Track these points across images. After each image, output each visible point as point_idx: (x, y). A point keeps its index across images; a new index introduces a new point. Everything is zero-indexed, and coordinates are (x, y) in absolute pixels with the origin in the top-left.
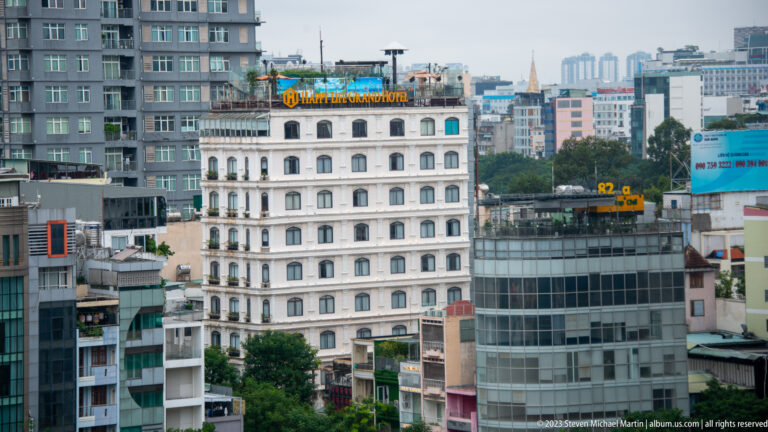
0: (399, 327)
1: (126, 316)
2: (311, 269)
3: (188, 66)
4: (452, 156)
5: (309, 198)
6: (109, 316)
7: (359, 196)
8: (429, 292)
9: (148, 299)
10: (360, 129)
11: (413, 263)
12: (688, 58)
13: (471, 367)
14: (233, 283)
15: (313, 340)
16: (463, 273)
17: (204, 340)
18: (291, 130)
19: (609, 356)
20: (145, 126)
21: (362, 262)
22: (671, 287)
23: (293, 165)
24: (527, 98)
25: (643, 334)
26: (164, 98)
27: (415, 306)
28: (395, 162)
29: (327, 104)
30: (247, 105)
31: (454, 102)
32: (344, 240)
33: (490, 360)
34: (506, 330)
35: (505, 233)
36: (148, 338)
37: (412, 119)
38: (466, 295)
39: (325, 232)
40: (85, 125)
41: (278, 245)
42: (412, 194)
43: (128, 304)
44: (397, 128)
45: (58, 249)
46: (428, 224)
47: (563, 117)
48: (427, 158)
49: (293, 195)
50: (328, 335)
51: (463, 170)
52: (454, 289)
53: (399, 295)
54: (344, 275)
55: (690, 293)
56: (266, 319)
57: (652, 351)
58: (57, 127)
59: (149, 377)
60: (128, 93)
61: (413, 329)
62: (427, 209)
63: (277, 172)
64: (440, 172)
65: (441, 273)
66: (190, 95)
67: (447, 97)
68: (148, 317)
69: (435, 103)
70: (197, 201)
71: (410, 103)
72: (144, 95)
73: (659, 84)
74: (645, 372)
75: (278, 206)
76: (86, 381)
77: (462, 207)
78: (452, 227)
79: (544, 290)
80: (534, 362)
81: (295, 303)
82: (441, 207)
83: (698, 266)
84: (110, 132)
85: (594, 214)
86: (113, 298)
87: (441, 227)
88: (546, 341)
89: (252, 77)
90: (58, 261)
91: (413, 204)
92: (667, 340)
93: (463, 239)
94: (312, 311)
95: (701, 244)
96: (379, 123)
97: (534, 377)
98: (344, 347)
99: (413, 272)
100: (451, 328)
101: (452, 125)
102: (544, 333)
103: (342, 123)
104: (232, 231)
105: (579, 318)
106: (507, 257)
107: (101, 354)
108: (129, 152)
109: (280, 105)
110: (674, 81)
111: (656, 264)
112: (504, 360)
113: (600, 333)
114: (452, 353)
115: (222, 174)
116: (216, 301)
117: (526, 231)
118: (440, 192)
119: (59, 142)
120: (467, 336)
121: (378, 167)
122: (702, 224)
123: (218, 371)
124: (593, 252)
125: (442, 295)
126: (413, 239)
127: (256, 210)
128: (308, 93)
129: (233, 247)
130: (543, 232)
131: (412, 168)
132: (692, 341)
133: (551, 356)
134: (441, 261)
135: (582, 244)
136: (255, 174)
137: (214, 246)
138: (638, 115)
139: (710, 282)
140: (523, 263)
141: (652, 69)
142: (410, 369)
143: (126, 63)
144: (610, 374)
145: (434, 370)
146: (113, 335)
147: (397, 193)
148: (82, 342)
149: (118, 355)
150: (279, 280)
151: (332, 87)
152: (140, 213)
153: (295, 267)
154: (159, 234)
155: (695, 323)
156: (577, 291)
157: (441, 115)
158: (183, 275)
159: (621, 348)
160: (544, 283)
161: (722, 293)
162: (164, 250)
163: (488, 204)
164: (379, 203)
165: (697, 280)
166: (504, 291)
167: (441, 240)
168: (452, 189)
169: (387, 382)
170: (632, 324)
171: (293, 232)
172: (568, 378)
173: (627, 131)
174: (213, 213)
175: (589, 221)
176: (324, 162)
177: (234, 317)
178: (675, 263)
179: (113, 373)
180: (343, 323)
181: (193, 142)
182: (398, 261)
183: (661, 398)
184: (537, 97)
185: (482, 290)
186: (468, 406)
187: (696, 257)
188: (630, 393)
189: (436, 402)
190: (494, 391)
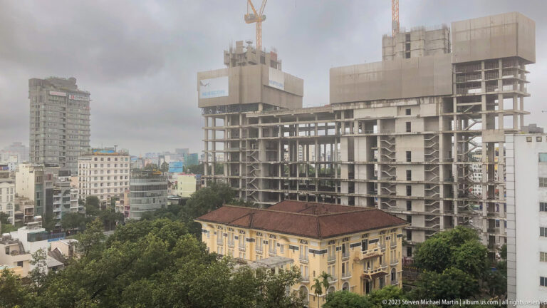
0: (116, 195)
1: (63, 192)
2: (99, 185)
3: (76, 148)
4: (126, 165)
5: (99, 172)
6: (60, 192)
7: (108, 172)
8: (121, 189)
9: (67, 188)
10: (109, 159)
11: (119, 184)
13: (129, 202)
14: (84, 187)
15: (99, 197)
16: (128, 185)
17: (78, 197)
18: (96, 159)
19: (154, 199)
20: (67, 159)
21: (109, 184)
22: (165, 187)
23: (96, 166)
25: (160, 195)
26: (71, 154)
27: (118, 191)
28: (115, 166)
29: (103, 155)
30: (87, 155)
32: (105, 180)
33: (133, 200)
34: (136, 195)
35: (136, 178)
36: (67, 196)
37: (119, 158)
38: (128, 189)
39: (102, 178)
40: (55, 158)
41: (93, 180)
42: (119, 171)
43: (63, 190)
44: (116, 159)
45: (50, 179)
46: (121, 177)
48: (122, 165)
49: (96, 171)
50: (102, 197)
51: (128, 168)
52: (126, 189)
53: (116, 190)
54: (105, 186)
55: (168, 189)
56: (90, 194)
57: (161, 198)
58: (50, 159)
59: (67, 203)
60: (64, 153)
61: (118, 195)
62: (121, 174)
63: (93, 167)
64: (124, 167)
65: (124, 185)
66: (76, 154)
67: (126, 154)
68: (68, 192)
69: (124, 155)
70: (77, 173)
71: (119, 155)
72: (67, 153)
73: (163, 157)
74: (160, 202)
75: (93, 173)
76: (55, 203)
77: (128, 174)
78: (126, 177)
79: (143, 188)
81: (96, 191)
82: (124, 174)
83: (170, 184)
84: (60, 160)
85: (152, 174)
86: (60, 188)
87: (124, 177)
88: (143, 197)
89: (89, 150)
90: (50, 181)
91: (119, 173)
92: (164, 196)
93: (128, 180)
94: (99, 192)
95: (171, 181)
96: (113, 159)
97: (140, 203)
98: (105, 199)
99: (118, 185)
100: (126, 195)
101: (126, 159)
102: (143, 195)
103: (106, 158)
104: (84, 178)
105: (149, 193)
106: (136, 182)
107: (58, 199)
108: (64, 164)
109: (94, 155)
110: (165, 157)
111: (163, 183)
112: (135, 200)
113: (153, 195)
114: (126, 199)
115: (82, 167)
116: (80, 191)
117: (140, 177)
118: (124, 171)
119: (50, 161)
120: (128, 196)
121: (112, 166)
122: (171, 177)
123: (81, 202)
124: (152, 181)
125: (124, 189)
126: (119, 180)
127: (88, 174)
128: (99, 153)
129: (84, 181)
130: (143, 178)
131: (119, 167)
132: (168, 197)
133: (144, 199)
134: (124, 184)
135: (150, 180)
136: (89, 167)
137: (80, 180)
138: (159, 162)
139: (172, 187)
140: (138, 183)
142: (118, 202)
143: (64, 148)
144: (154, 202)
145: (122, 202)
146: (60, 195)
147: (116, 171)
148: (54, 196)
149: (61, 199)
150: (93, 186)
151: (104, 152)
152: (65, 173)
153: (96, 184)
154: (70, 178)
155: (169, 194)
156: (149, 188)
157: (124, 157)
158: (74, 186)
159: (156, 198)
160: (143, 186)
161: (174, 189)
162: (71, 180)
163: (133, 174)
164: (112, 173)
165: (169, 187)
166: (136, 188)
167: (124, 180)
168: (126, 171)
169: (113, 204)
170: (158, 193)
171: (96, 178)
172: (147, 203)
174: (80, 174)
175: (152, 176)
176: (102, 165)
177: (84, 193)
178: (166, 183)
179: (60, 202)
180: (105, 195)
181: (77, 162)
182: (116, 183)
183: (163, 206)
184: (142, 159)
185: (132, 188)
186: (128, 208)
187: (169, 182)
188: (157, 205)
189: (122, 208)
190: (133, 205)
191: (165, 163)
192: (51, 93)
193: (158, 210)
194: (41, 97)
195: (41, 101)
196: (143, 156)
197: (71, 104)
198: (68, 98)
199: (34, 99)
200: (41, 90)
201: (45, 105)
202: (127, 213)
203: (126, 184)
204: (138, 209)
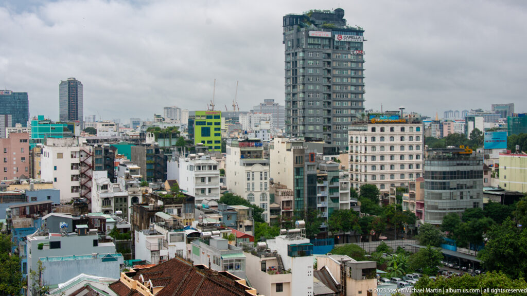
0: (402, 184)
1: (329, 178)
2: (378, 167)
3: (345, 112)
4: (418, 138)
5: (378, 148)
6: (325, 178)
7: (392, 148)
8: (411, 175)
9: (334, 174)
10: (392, 129)
11: (407, 166)
12: (479, 112)
13: (423, 195)
14: (357, 170)
15: (378, 187)
16: (421, 169)
17: (350, 186)
18: (373, 130)
19: (462, 193)
20: (333, 128)
21: (392, 166)
22: (478, 175)
23: (374, 139)
24: (435, 122)
25: (471, 187)
26: (338, 120)
27: (407, 178)
28: (402, 139)
29: (384, 123)
30: (361, 123)
31: (419, 123)
32: (387, 160)
33: (428, 194)
34: (433, 186)
35: (433, 159)
36: (335, 184)
37: (407, 127)
38: (421, 175)
39: (382, 157)
40: (318, 127)
41: (369, 161)
42: (407, 148)
43: (330, 175)
44: (403, 129)
45: (312, 160)
46: (411, 156)
47: (445, 127)
48: (411, 138)
49: (374, 147)
50: (383, 186)
51: (421, 141)
52: (418, 174)
53: (402, 175)
54: (387, 169)
55: (485, 176)
56: (366, 181)
57: (473, 192)
58: (311, 128)
59: (335, 195)
60: (329, 119)
61: (406, 184)
62: (410, 152)
63: (369, 141)
64: (414, 141)
65: (414, 169)
66: (345, 120)
67: (416, 121)
68: (335, 179)
69: (413, 123)
70: (347, 148)
71: (406, 123)
72: (333, 120)
73: (472, 119)
74: (471, 197)
75: (369, 150)
76: (319, 195)
77: (420, 151)
78: (417, 157)
79: (444, 175)
80: (441, 194)
81: (374, 176)
82: (415, 151)
83: (487, 169)
84: (324, 129)
85: (458, 154)
86: (326, 174)
87: (414, 157)
88: (444, 189)
89: (363, 115)
90: (312, 163)
91: (406, 150)
92: (478, 189)
93: (421, 160)
94: (378, 179)
95: (487, 162)
96: (397, 128)
97: (441, 198)
98: (387, 189)
99: (406, 169)
100: (418, 185)
101: (418, 129)
102: (444, 186)
103: (387, 128)
104: (357, 157)
105: (454, 183)
106: (434, 165)
107: (323, 188)
108: (329, 135)
109: (370, 123)
110: (476, 118)
111: (475, 168)
112: (432, 194)
113: (460, 187)
114: (418, 191)
115: (354, 141)
116: (352, 175)
117: (439, 158)
118: (414, 147)
119: (311, 132)
120: (422, 187)
121: (397, 140)
122: (487, 157)
123: (353, 194)
124: (458, 165)
125: (414, 175)
126: (407, 160)
127: (363, 151)
128: (378, 120)
129: (357, 161)
130: (444, 159)
131: (407, 141)
132: (484, 189)
133: (446, 193)
134: (414, 166)
135: (455, 162)
136: (363, 141)
137: (352, 160)
138: (466, 127)
139: (490, 173)
140: (437, 168)
141: (469, 114)
142: (406, 195)
143: (329, 111)
144: (462, 198)
145: (412, 196)
146: (326, 183)
147: (402, 147)
148: (318, 185)
149: (327, 189)
150: (369, 170)
151: (385, 119)
152: (331, 151)
153: (374, 167)
154: (338, 157)
155: (485, 184)
156: (453, 175)
157: (415, 126)
158: (343, 168)
159: (465, 191)
160: (444, 173)
161: (493, 176)
162: (339, 161)
163: (428, 151)
164: (397, 150)
165: (486, 173)
166: (433, 175)
167: (414, 160)
168: (418, 147)
169: (399, 199)
170: (468, 185)
171: (373, 157)
172: (450, 199)
173: (463, 131)
174: (352, 152)
175: (457, 156)
176: (382, 138)
177: (357, 180)
178: (481, 168)
179: (326, 193)
180: (387, 182)
181: (346, 132)
182: (402, 166)
183: (476, 205)
184: (438, 122)
185: (427, 174)
186: (422, 205)
187: (485, 167)
188: (467, 203)
189: (413, 205)
190: (429, 202)
191: (476, 131)
192: (311, 33)
193: (467, 210)
194: (298, 40)
195: (298, 46)
196: (441, 117)
197: (337, 48)
198: (334, 40)
199: (290, 44)
200: (298, 31)
201: (304, 51)
202: (420, 213)
203: (418, 166)
204: (436, 208)
